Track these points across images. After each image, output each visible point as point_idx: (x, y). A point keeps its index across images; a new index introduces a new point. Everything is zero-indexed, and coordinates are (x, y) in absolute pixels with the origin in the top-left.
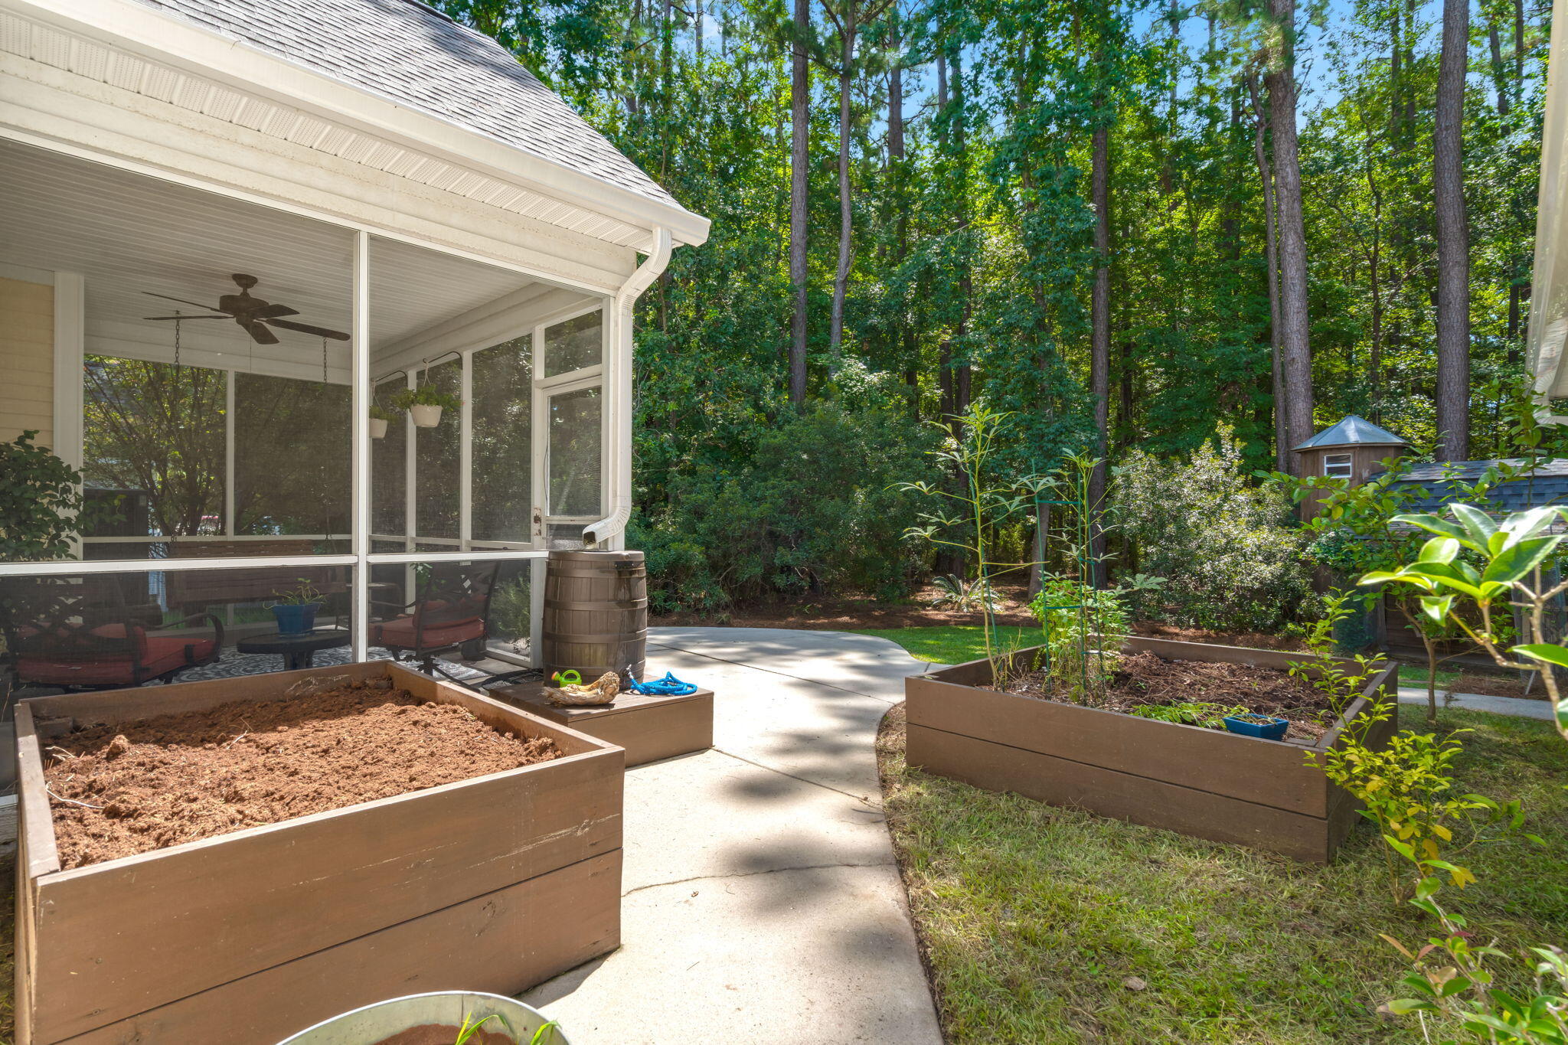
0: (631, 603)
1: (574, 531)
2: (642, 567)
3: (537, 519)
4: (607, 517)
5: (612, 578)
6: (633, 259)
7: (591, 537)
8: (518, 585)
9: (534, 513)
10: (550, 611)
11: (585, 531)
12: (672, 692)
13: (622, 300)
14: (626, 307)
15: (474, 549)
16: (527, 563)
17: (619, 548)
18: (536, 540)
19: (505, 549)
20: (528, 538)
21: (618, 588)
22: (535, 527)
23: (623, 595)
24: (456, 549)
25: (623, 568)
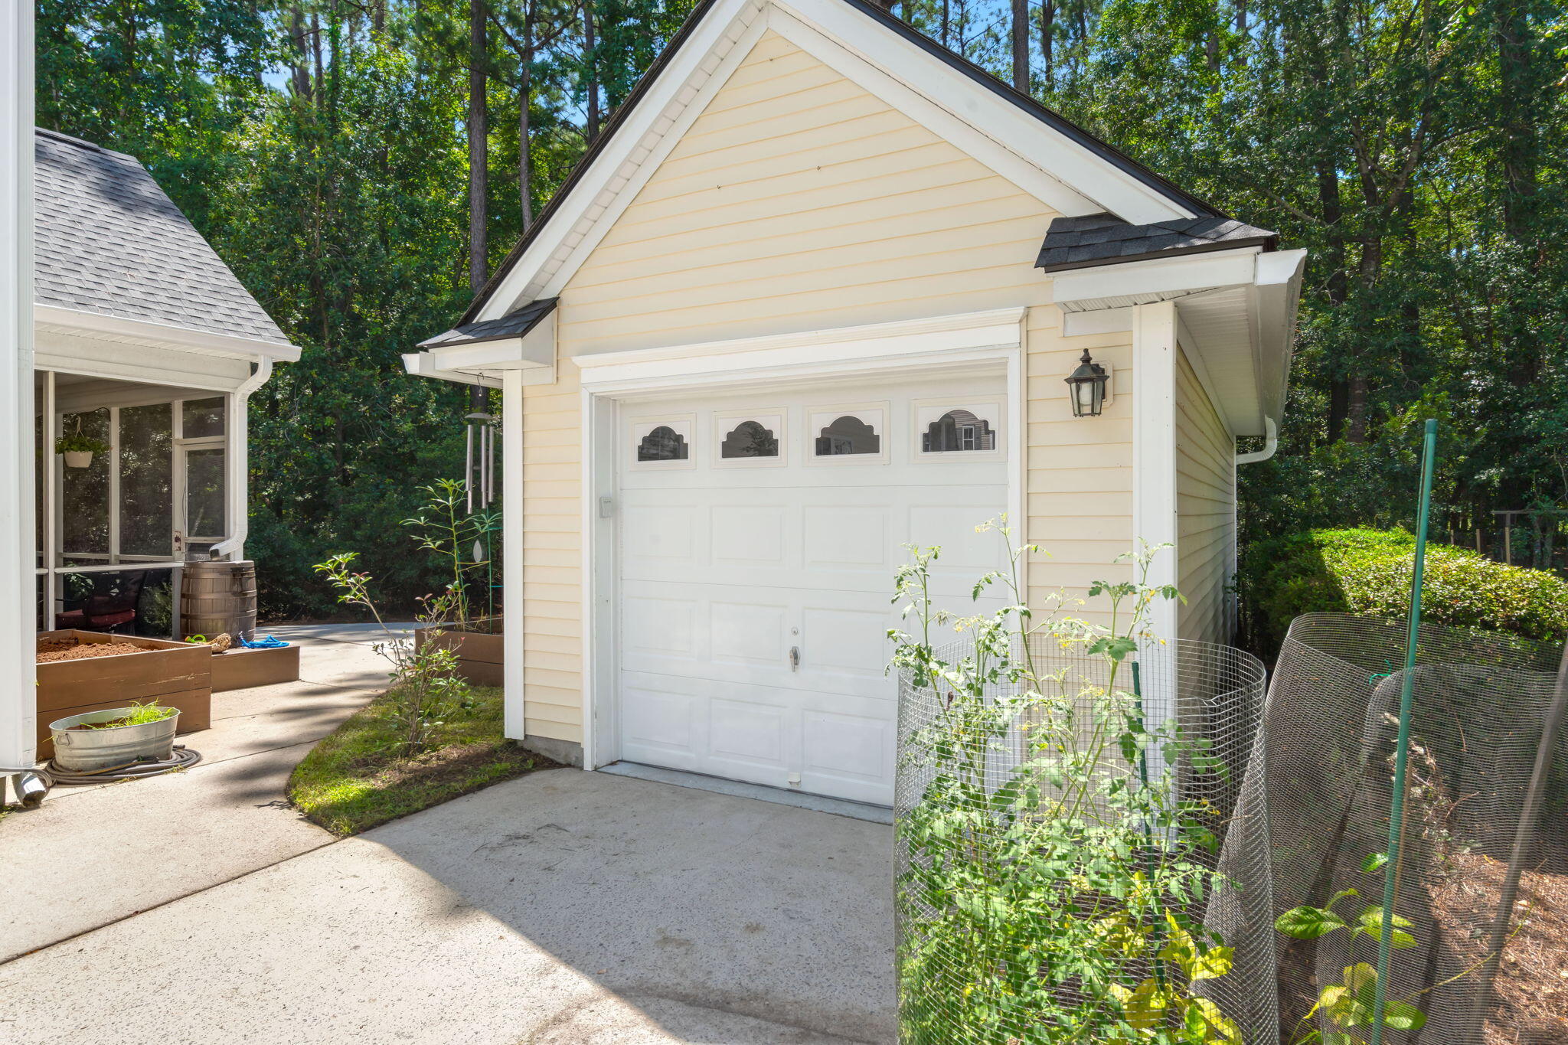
0: (242, 594)
1: (204, 548)
2: (253, 571)
3: (178, 539)
4: (229, 538)
5: (228, 578)
6: (248, 367)
7: (216, 553)
8: (162, 588)
9: (174, 535)
10: (185, 600)
11: (213, 548)
12: (269, 646)
13: (238, 397)
14: (241, 401)
15: (122, 562)
16: (169, 571)
17: (238, 559)
18: (176, 554)
19: (152, 562)
20: (170, 554)
21: (232, 584)
22: (175, 545)
23: (236, 588)
24: (106, 562)
25: (237, 572)
